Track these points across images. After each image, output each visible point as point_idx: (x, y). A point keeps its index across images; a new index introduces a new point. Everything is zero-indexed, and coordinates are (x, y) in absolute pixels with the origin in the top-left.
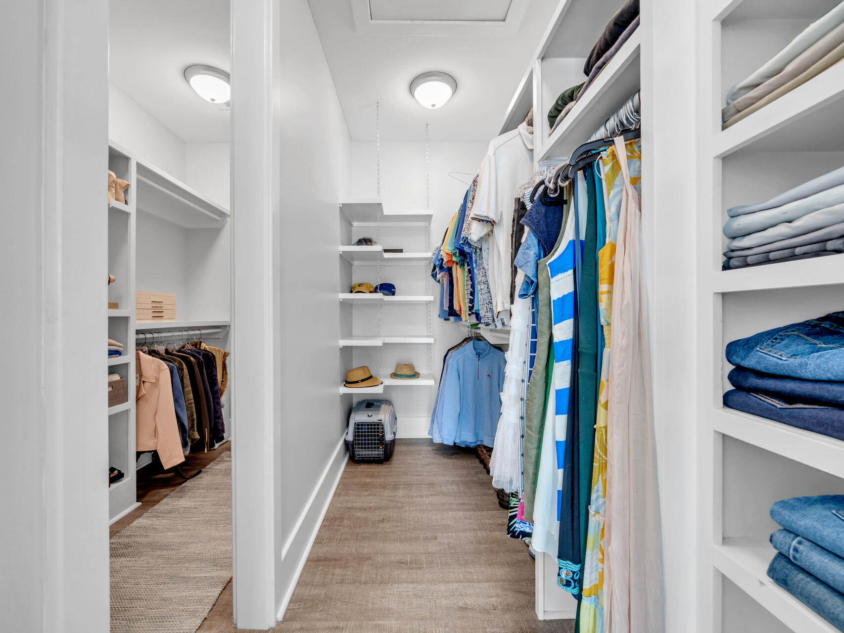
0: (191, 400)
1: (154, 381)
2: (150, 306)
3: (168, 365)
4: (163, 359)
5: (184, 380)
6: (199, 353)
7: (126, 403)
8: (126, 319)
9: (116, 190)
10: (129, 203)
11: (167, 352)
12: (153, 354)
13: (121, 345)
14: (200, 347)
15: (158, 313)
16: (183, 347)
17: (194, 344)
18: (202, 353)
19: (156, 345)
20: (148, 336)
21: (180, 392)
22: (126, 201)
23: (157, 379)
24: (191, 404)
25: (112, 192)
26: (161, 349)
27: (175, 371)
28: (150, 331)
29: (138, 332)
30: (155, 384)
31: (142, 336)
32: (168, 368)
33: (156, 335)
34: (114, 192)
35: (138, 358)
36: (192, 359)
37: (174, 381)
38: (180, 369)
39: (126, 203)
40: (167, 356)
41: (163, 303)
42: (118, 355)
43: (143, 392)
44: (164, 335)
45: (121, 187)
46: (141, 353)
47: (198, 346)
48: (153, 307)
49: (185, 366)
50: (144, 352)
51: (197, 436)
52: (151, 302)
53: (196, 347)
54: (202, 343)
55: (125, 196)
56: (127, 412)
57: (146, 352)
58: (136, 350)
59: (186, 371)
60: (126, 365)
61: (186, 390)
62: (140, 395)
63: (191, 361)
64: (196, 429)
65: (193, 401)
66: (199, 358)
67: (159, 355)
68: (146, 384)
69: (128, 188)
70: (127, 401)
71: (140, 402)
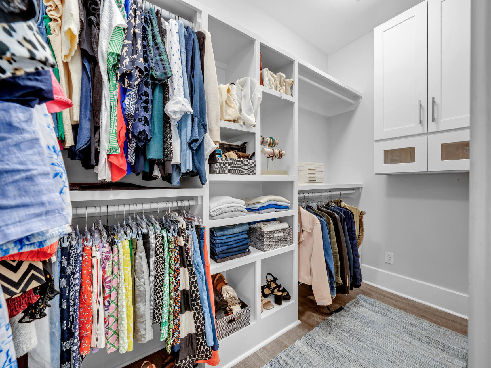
0: (336, 250)
1: (310, 231)
2: (307, 173)
3: (320, 220)
4: (316, 214)
5: (331, 233)
6: (341, 210)
7: (292, 245)
8: (292, 182)
9: (285, 87)
10: (293, 95)
11: (318, 208)
12: (309, 209)
13: (289, 202)
14: (341, 204)
15: (312, 178)
16: (328, 204)
17: (336, 202)
18: (343, 211)
19: (311, 202)
20: (306, 195)
21: (329, 243)
22: (292, 94)
23: (312, 230)
24: (336, 253)
25: (283, 89)
26: (314, 205)
27: (325, 225)
28: (308, 192)
29: (300, 192)
30: (311, 234)
31: (302, 195)
32: (319, 222)
33: (311, 195)
34: (284, 88)
35: (299, 212)
36: (336, 215)
37: (324, 234)
38: (328, 223)
39: (292, 95)
40: (318, 212)
41: (315, 170)
42: (287, 209)
43: (302, 239)
44: (316, 194)
45: (288, 84)
46: (301, 208)
47: (339, 204)
48: (309, 173)
49: (331, 221)
50: (303, 207)
51: (341, 282)
52: (308, 170)
53: (337, 205)
54: (342, 202)
55: (291, 91)
56: (292, 252)
57: (304, 207)
58: (298, 205)
59: (332, 225)
60: (292, 217)
61: (332, 241)
62: (301, 240)
63: (335, 217)
64: (340, 275)
65: (337, 251)
66: (341, 215)
67: (313, 210)
68: (304, 232)
69: (293, 85)
70: (293, 243)
71: (301, 245)
